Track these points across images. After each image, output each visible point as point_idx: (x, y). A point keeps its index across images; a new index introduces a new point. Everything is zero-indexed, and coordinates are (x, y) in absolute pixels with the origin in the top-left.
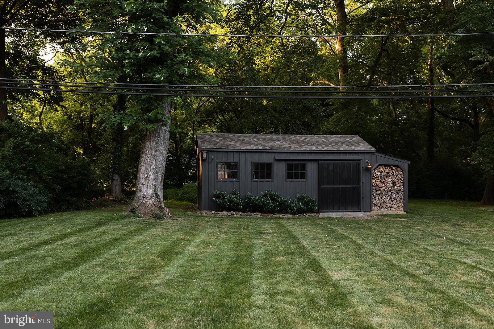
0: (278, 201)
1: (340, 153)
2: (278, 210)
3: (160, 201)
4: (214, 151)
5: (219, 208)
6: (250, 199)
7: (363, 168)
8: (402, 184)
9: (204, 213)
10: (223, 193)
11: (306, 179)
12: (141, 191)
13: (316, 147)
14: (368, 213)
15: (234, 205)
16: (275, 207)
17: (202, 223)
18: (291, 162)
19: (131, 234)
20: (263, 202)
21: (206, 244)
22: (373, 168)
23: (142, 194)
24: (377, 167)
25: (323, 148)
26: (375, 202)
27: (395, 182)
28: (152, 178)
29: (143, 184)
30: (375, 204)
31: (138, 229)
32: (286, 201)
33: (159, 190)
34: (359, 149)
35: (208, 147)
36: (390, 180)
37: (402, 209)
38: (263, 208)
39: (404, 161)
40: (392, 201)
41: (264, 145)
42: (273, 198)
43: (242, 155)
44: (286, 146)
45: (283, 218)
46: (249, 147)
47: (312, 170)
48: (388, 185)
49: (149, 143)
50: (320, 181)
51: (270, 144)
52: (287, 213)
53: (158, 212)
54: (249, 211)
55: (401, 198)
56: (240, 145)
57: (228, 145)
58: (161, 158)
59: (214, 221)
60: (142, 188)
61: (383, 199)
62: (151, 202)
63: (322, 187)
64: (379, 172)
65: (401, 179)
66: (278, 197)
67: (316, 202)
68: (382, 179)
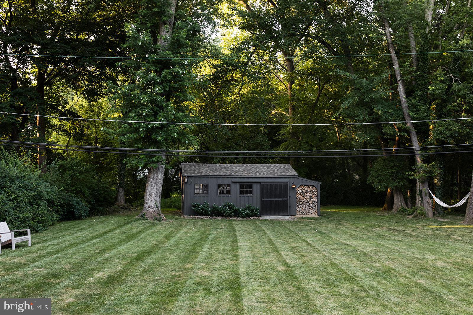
0: (233, 209)
1: (275, 177)
2: (233, 215)
3: (158, 210)
4: (192, 177)
5: (196, 213)
6: (215, 208)
7: (290, 187)
8: (316, 197)
9: (186, 217)
10: (198, 204)
11: (253, 195)
12: (147, 203)
13: (260, 174)
14: (293, 217)
15: (205, 212)
16: (231, 213)
17: (185, 223)
18: (243, 184)
19: (146, 229)
20: (223, 210)
21: (186, 233)
22: (297, 187)
23: (148, 205)
24: (300, 186)
25: (264, 174)
26: (298, 209)
27: (312, 196)
28: (154, 196)
29: (148, 199)
30: (298, 211)
31: (149, 226)
32: (238, 209)
33: (158, 203)
34: (288, 175)
35: (189, 174)
36: (308, 195)
37: (316, 214)
38: (223, 213)
39: (318, 182)
40: (310, 209)
41: (225, 172)
42: (230, 207)
43: (211, 179)
44: (240, 173)
45: (236, 220)
46: (215, 174)
47: (256, 189)
48: (307, 198)
49: (152, 174)
50: (262, 196)
51: (229, 171)
52: (239, 216)
53: (158, 217)
54: (215, 216)
55: (315, 207)
56: (210, 172)
57: (201, 173)
58: (159, 183)
59: (192, 222)
60: (148, 202)
61: (304, 207)
62: (154, 211)
63: (263, 199)
64: (301, 189)
65: (316, 194)
66: (234, 206)
67: (258, 210)
68: (303, 194)
